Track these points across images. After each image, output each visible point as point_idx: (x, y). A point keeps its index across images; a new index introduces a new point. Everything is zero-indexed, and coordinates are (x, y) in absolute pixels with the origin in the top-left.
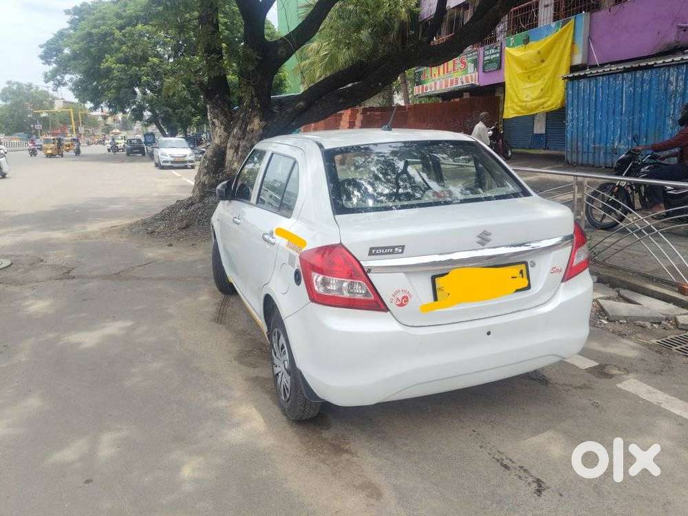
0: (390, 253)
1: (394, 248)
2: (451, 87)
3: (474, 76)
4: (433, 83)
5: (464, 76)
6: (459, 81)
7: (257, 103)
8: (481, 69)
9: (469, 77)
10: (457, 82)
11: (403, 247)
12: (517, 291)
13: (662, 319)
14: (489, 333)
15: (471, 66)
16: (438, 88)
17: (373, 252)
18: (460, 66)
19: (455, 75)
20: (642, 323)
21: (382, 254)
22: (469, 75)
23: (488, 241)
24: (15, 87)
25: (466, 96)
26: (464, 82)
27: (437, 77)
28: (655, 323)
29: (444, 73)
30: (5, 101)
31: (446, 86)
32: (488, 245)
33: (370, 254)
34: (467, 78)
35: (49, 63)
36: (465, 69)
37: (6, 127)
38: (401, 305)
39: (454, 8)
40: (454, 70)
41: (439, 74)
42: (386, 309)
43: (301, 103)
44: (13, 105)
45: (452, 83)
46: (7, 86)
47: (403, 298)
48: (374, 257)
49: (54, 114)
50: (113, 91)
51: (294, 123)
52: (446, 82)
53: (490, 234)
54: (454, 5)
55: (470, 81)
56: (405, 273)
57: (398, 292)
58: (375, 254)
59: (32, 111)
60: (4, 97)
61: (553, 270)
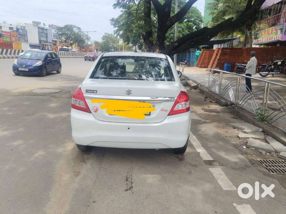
0: (92, 93)
1: (93, 91)
2: (269, 41)
3: (280, 36)
4: (262, 39)
5: (275, 36)
6: (273, 38)
7: (158, 43)
8: (283, 33)
9: (278, 37)
10: (272, 38)
11: (97, 91)
13: (273, 151)
14: (129, 129)
15: (279, 31)
16: (264, 41)
17: (87, 91)
18: (274, 31)
19: (271, 36)
20: (261, 151)
21: (89, 92)
22: (278, 36)
23: (131, 93)
24: (107, 35)
25: (278, 45)
26: (275, 39)
27: (264, 36)
28: (268, 152)
29: (267, 34)
30: (103, 40)
31: (267, 40)
32: (131, 95)
33: (86, 92)
34: (277, 37)
35: (115, 27)
36: (276, 33)
37: (102, 49)
38: (95, 112)
39: (276, 4)
40: (272, 33)
41: (265, 35)
42: (91, 113)
43: (176, 44)
44: (106, 42)
45: (270, 39)
46: (105, 35)
47: (96, 109)
48: (87, 93)
49: (118, 46)
50: (132, 38)
51: (173, 52)
52: (268, 38)
53: (131, 91)
54: (276, 3)
55: (278, 38)
57: (94, 107)
58: (88, 92)
59: (112, 44)
60: (103, 38)
61: (162, 110)
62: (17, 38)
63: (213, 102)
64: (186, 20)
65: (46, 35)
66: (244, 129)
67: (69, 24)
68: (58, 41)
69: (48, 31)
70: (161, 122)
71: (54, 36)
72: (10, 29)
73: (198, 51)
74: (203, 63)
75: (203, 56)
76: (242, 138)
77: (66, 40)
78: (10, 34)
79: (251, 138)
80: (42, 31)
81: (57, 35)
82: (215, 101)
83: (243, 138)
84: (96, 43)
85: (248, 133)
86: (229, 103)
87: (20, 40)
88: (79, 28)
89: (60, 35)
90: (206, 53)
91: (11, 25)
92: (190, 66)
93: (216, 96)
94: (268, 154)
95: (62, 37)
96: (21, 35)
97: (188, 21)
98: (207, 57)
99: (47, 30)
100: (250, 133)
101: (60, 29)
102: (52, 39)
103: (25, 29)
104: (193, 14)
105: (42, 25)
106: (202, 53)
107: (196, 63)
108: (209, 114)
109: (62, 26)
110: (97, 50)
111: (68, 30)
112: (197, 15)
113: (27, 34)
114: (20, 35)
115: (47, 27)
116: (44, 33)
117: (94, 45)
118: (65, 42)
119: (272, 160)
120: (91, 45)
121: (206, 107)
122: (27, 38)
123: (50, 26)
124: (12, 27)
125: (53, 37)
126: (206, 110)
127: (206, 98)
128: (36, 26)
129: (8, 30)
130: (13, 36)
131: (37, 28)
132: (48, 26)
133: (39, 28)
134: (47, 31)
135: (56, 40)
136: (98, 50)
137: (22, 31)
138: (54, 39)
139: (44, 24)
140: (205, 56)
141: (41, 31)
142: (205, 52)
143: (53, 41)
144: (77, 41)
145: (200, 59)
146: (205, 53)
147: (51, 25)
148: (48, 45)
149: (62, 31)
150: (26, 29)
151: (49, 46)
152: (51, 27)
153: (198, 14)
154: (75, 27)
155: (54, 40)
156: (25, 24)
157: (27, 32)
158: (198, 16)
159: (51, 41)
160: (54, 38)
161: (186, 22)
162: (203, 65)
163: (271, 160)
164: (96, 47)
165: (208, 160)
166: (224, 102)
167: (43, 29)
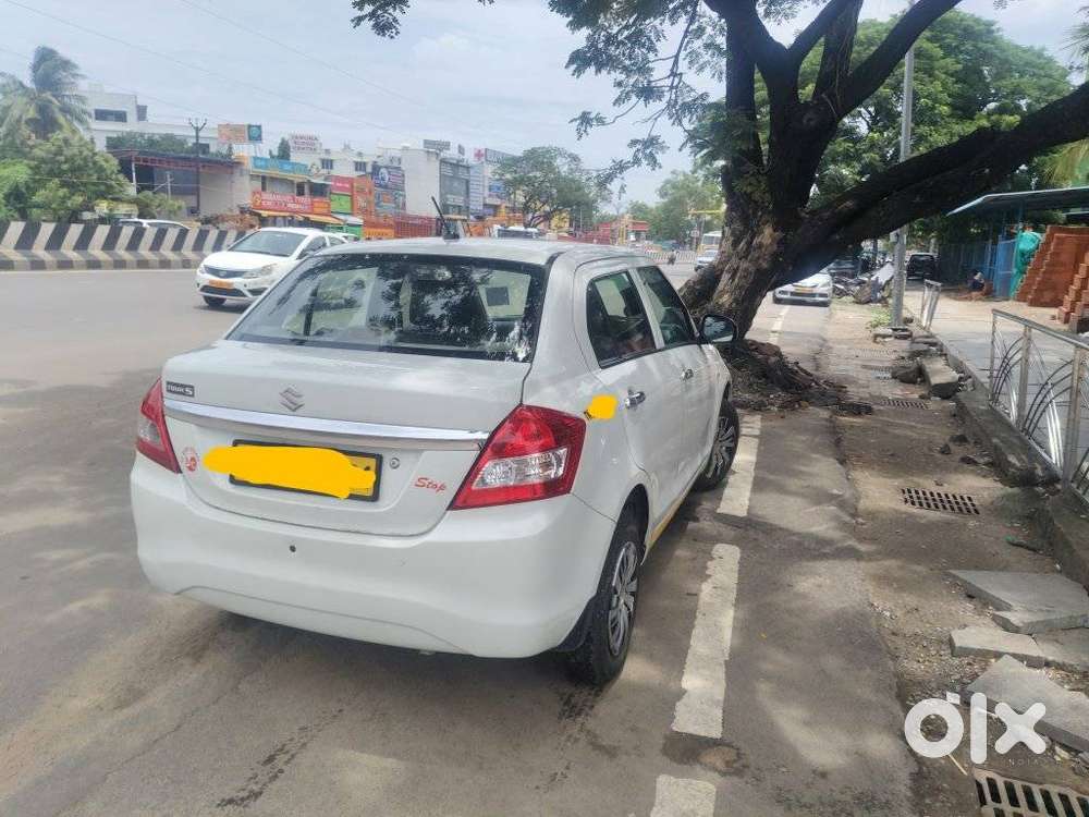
0: (180, 393)
1: (184, 386)
7: (770, 203)
11: (193, 388)
12: (352, 497)
14: (293, 549)
17: (169, 388)
21: (175, 393)
23: (298, 405)
24: (679, 178)
28: (1064, 747)
30: (662, 197)
32: (299, 411)
33: (167, 390)
38: (191, 469)
42: (178, 470)
44: (671, 202)
47: (191, 459)
49: (717, 218)
53: (299, 396)
56: (197, 425)
57: (187, 449)
58: (171, 391)
59: (692, 211)
60: (663, 193)
61: (422, 483)
62: (372, 198)
63: (975, 463)
64: (992, 105)
65: (464, 184)
66: (1008, 608)
67: (542, 145)
68: (504, 205)
69: (472, 172)
70: (422, 534)
71: (490, 190)
72: (356, 170)
73: (1029, 234)
74: (1046, 285)
75: (1048, 257)
76: (966, 652)
77: (527, 202)
78: (352, 186)
79: (1014, 656)
80: (454, 172)
81: (499, 184)
82: (991, 460)
83: (973, 649)
84: (638, 210)
85: (1016, 630)
86: (1039, 472)
87: (382, 204)
88: (575, 158)
89: (508, 183)
90: (1061, 241)
91: (360, 154)
92: (994, 297)
93: (998, 437)
94: (1062, 754)
95: (517, 192)
96: (386, 187)
97: (1001, 110)
98: (1064, 257)
99: (468, 168)
100: (1031, 631)
101: (508, 163)
102: (484, 198)
103: (398, 169)
104: (1025, 80)
105: (452, 154)
106: (1047, 243)
107: (1018, 283)
108: (911, 516)
109: (519, 153)
110: (638, 234)
111: (538, 165)
112: (1045, 82)
113: (403, 181)
114: (380, 186)
115: (469, 158)
116: (459, 179)
117: (627, 216)
118: (526, 209)
119: (1064, 791)
120: (615, 219)
121: (928, 484)
122: (405, 196)
123: (478, 155)
124: (365, 160)
125: (487, 192)
126: (912, 497)
127: (962, 439)
128: (434, 159)
129: (349, 172)
130: (361, 191)
131: (438, 163)
132: (473, 156)
133: (443, 162)
134: (468, 172)
135: (497, 202)
136: (643, 235)
137: (389, 173)
138: (488, 201)
139: (461, 150)
140: (1056, 254)
141: (449, 171)
142: (1058, 238)
143: (485, 205)
144: (566, 204)
145: (1036, 270)
146: (1057, 244)
147: (483, 152)
148: (456, 220)
149: (515, 172)
150: (404, 168)
151: (459, 222)
152: (483, 159)
153: (1050, 77)
154: (560, 152)
155: (491, 203)
156: (406, 149)
157: (403, 175)
158: (1052, 84)
159: (481, 208)
160: (490, 196)
161: (990, 114)
162: (1048, 296)
163: (1054, 791)
164: (634, 224)
165: (691, 735)
166: (1018, 464)
167: (457, 165)
